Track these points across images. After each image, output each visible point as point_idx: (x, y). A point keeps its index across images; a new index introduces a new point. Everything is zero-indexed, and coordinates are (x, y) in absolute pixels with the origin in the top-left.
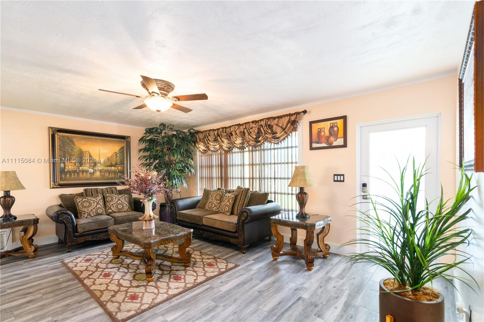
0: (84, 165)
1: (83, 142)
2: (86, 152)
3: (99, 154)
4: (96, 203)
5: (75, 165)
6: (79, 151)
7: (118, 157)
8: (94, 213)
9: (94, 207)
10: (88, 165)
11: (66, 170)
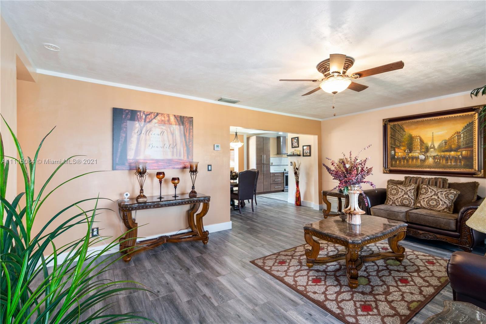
0: (413, 151)
1: (413, 126)
2: (417, 136)
3: (433, 138)
4: (403, 192)
5: (405, 151)
6: (408, 136)
7: (462, 139)
8: (399, 202)
9: (400, 196)
10: (419, 151)
11: (396, 157)
